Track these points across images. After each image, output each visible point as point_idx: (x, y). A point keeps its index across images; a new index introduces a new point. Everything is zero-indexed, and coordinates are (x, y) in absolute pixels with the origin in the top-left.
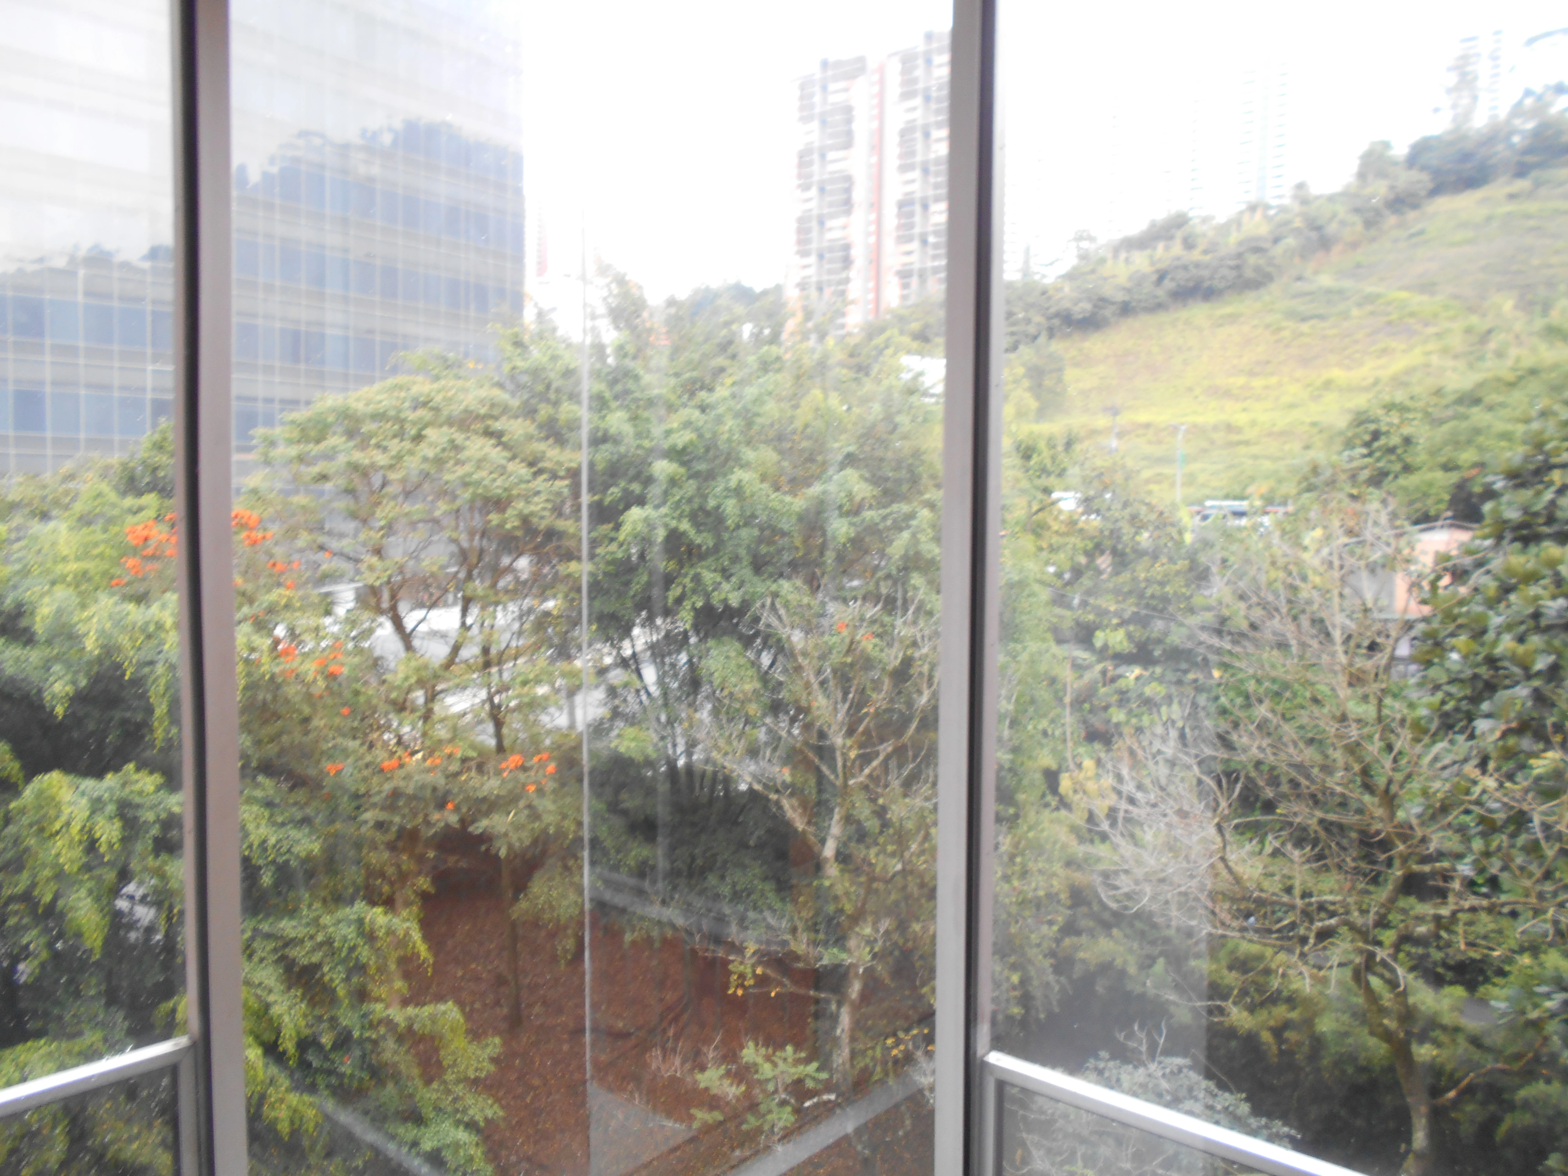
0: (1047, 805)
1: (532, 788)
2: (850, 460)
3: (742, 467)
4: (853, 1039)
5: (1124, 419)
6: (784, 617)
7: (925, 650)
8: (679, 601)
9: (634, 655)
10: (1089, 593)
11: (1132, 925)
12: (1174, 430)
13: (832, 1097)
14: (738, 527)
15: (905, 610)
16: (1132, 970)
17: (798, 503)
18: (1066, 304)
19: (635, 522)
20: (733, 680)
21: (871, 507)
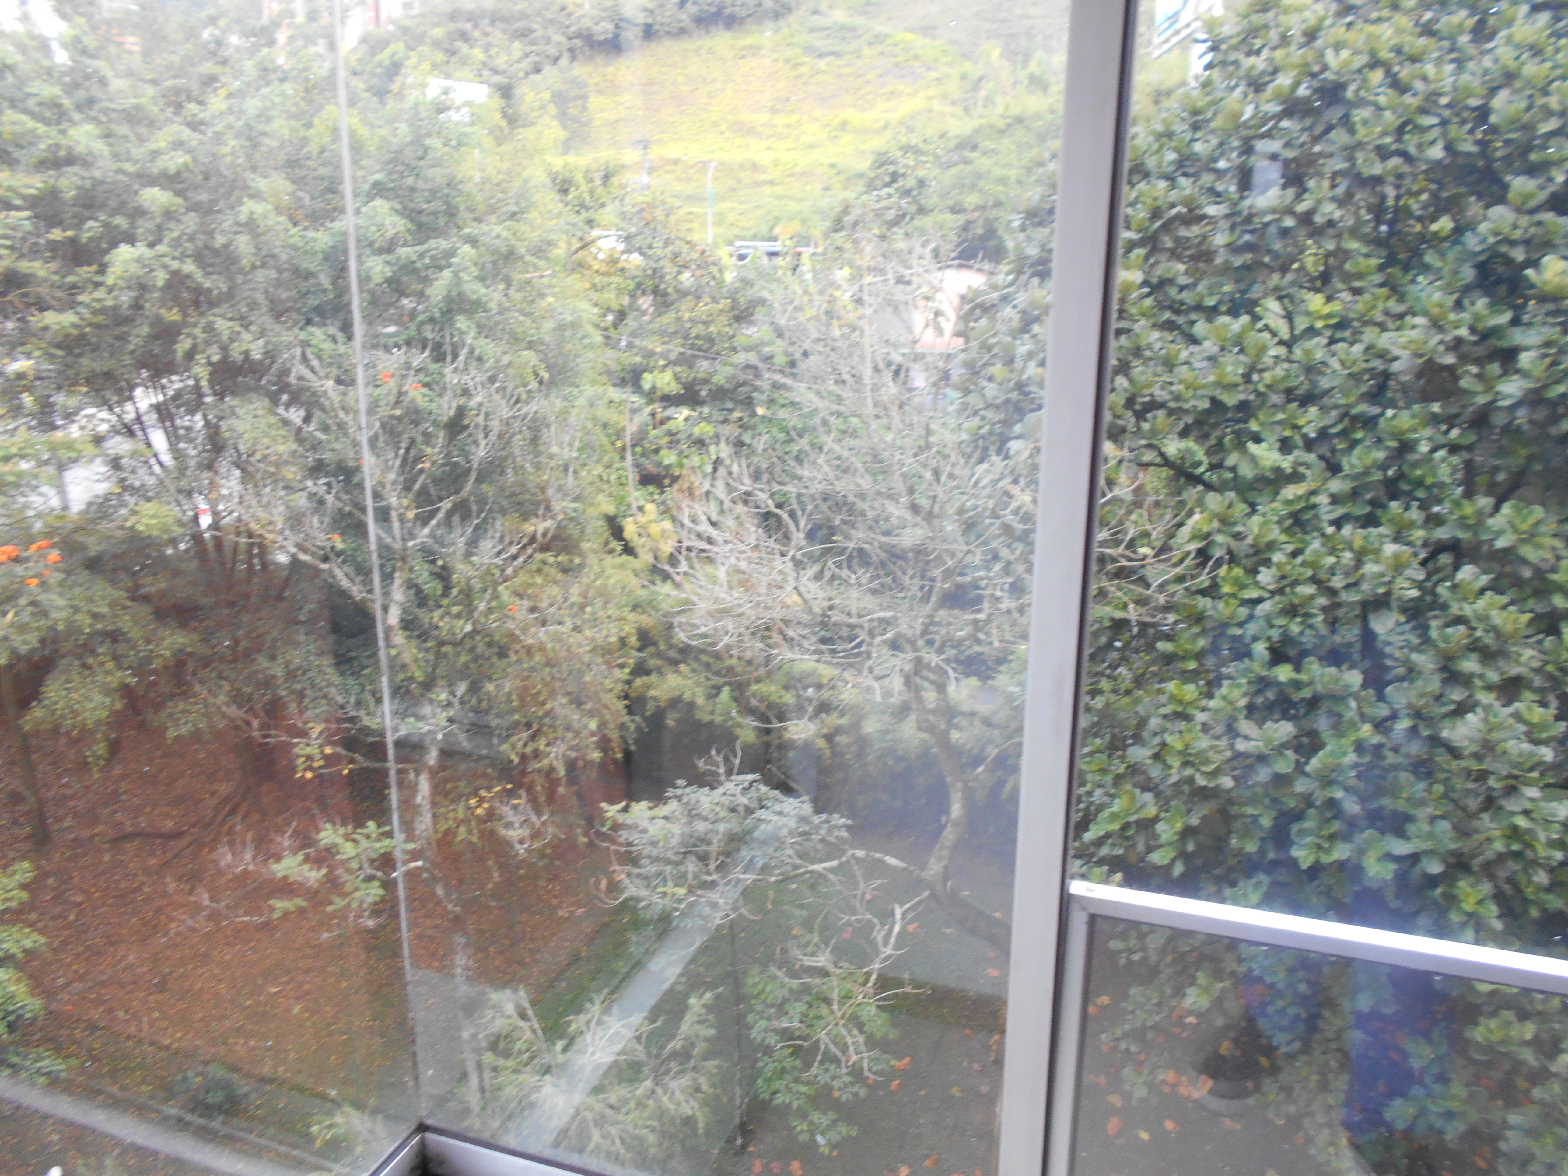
0: (611, 551)
1: (35, 581)
2: (379, 190)
3: (251, 197)
4: (434, 804)
5: (655, 152)
6: (318, 368)
7: (479, 399)
8: (190, 355)
9: (138, 418)
10: (634, 334)
11: (697, 659)
12: (704, 166)
13: (419, 863)
14: (254, 267)
15: (455, 356)
16: (700, 701)
17: (321, 239)
18: (587, 23)
19: (126, 262)
20: (266, 441)
21: (405, 245)
